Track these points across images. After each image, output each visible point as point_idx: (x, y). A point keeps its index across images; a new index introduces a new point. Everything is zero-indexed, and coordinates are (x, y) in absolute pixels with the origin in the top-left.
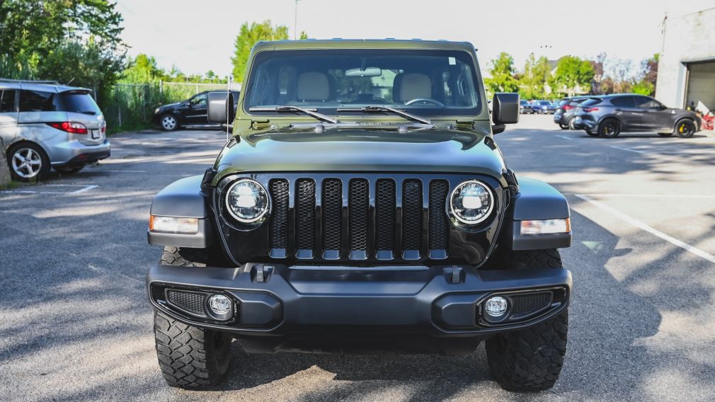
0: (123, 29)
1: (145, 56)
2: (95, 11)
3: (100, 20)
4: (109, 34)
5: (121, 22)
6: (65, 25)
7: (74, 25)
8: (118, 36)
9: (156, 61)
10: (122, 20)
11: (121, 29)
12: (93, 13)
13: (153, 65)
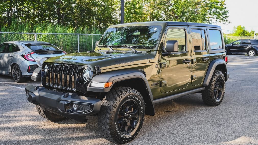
0: (229, 16)
1: (241, 26)
2: (218, 10)
3: (219, 14)
4: (223, 18)
5: (228, 14)
6: (207, 16)
7: (210, 16)
8: (227, 19)
9: (245, 28)
10: (228, 13)
11: (228, 16)
12: (217, 11)
13: (244, 29)
